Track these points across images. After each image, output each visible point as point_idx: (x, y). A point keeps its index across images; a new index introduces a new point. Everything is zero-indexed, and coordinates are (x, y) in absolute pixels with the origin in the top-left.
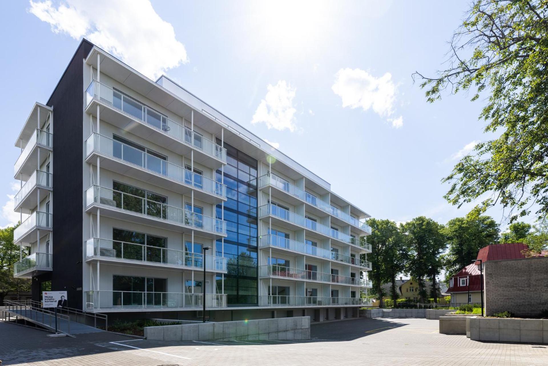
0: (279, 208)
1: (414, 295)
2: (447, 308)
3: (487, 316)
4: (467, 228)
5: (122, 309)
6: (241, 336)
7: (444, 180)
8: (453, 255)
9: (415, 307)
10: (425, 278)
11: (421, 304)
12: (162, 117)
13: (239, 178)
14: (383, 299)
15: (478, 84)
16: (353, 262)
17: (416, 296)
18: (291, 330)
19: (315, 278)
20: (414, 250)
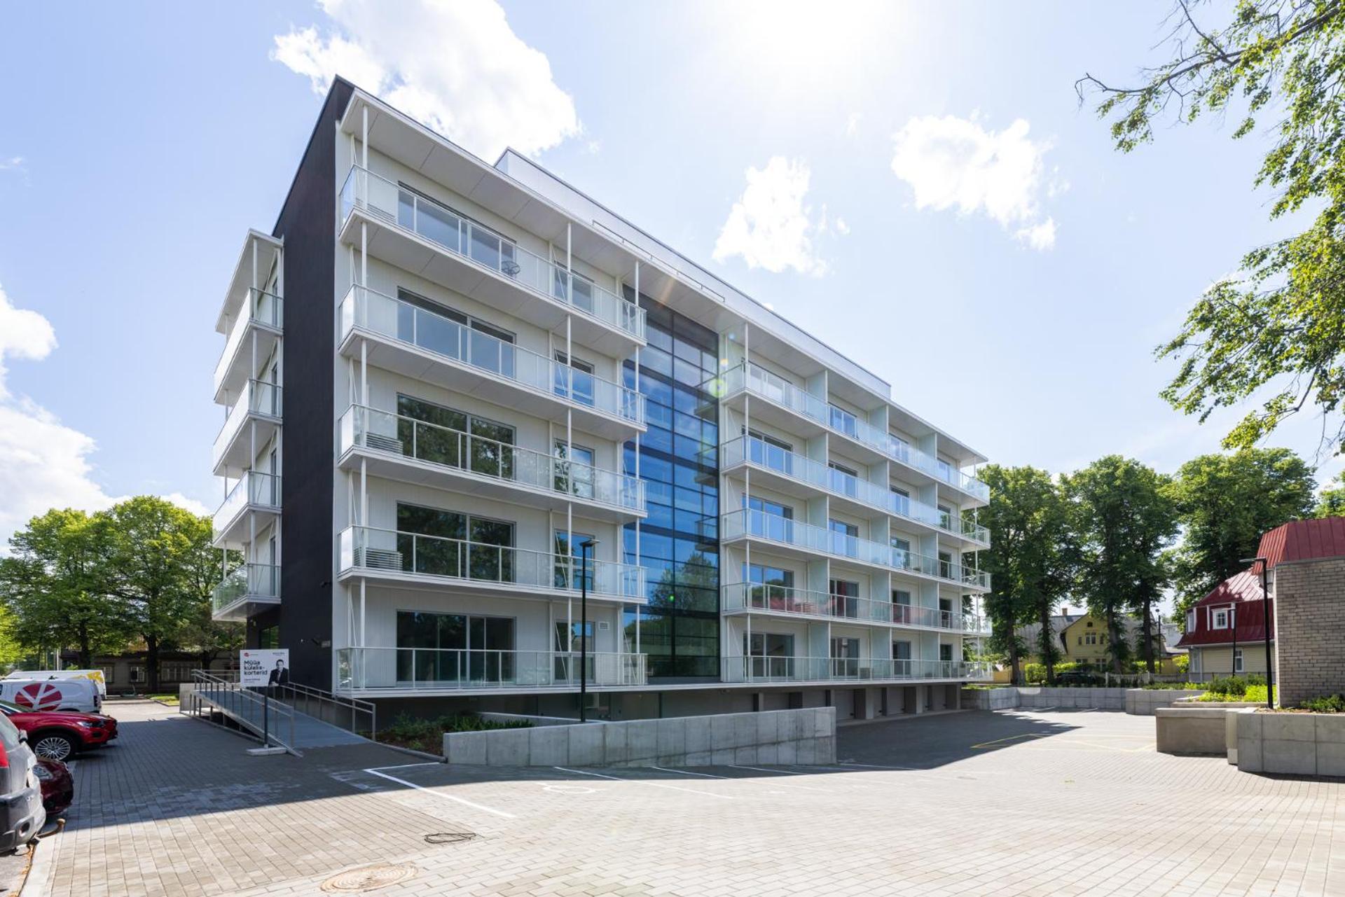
0: (768, 444)
1: (1096, 653)
2: (1181, 685)
3: (1283, 707)
4: (1232, 482)
5: (415, 690)
6: (670, 756)
7: (1160, 350)
8: (1195, 549)
9: (1099, 682)
10: (1125, 610)
11: (1115, 676)
12: (503, 243)
13: (675, 378)
14: (1020, 663)
15: (1250, 90)
16: (944, 573)
17: (1101, 656)
18: (790, 741)
19: (852, 612)
20: (1096, 539)
